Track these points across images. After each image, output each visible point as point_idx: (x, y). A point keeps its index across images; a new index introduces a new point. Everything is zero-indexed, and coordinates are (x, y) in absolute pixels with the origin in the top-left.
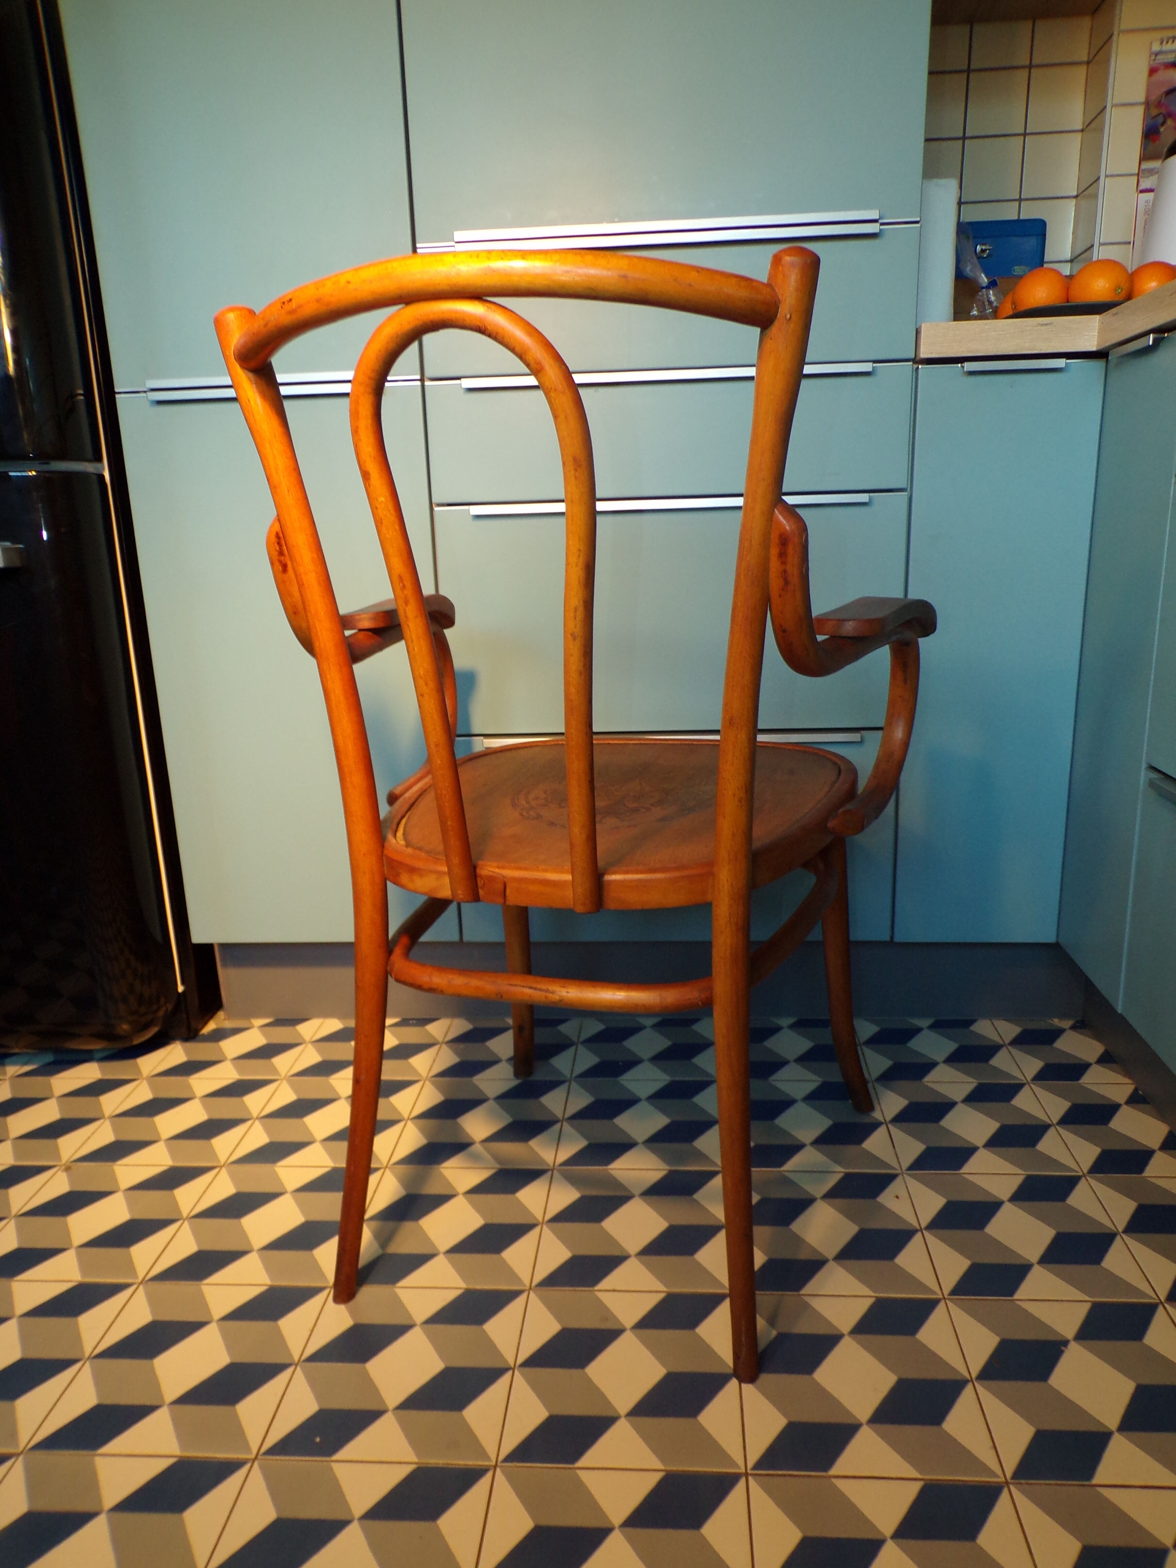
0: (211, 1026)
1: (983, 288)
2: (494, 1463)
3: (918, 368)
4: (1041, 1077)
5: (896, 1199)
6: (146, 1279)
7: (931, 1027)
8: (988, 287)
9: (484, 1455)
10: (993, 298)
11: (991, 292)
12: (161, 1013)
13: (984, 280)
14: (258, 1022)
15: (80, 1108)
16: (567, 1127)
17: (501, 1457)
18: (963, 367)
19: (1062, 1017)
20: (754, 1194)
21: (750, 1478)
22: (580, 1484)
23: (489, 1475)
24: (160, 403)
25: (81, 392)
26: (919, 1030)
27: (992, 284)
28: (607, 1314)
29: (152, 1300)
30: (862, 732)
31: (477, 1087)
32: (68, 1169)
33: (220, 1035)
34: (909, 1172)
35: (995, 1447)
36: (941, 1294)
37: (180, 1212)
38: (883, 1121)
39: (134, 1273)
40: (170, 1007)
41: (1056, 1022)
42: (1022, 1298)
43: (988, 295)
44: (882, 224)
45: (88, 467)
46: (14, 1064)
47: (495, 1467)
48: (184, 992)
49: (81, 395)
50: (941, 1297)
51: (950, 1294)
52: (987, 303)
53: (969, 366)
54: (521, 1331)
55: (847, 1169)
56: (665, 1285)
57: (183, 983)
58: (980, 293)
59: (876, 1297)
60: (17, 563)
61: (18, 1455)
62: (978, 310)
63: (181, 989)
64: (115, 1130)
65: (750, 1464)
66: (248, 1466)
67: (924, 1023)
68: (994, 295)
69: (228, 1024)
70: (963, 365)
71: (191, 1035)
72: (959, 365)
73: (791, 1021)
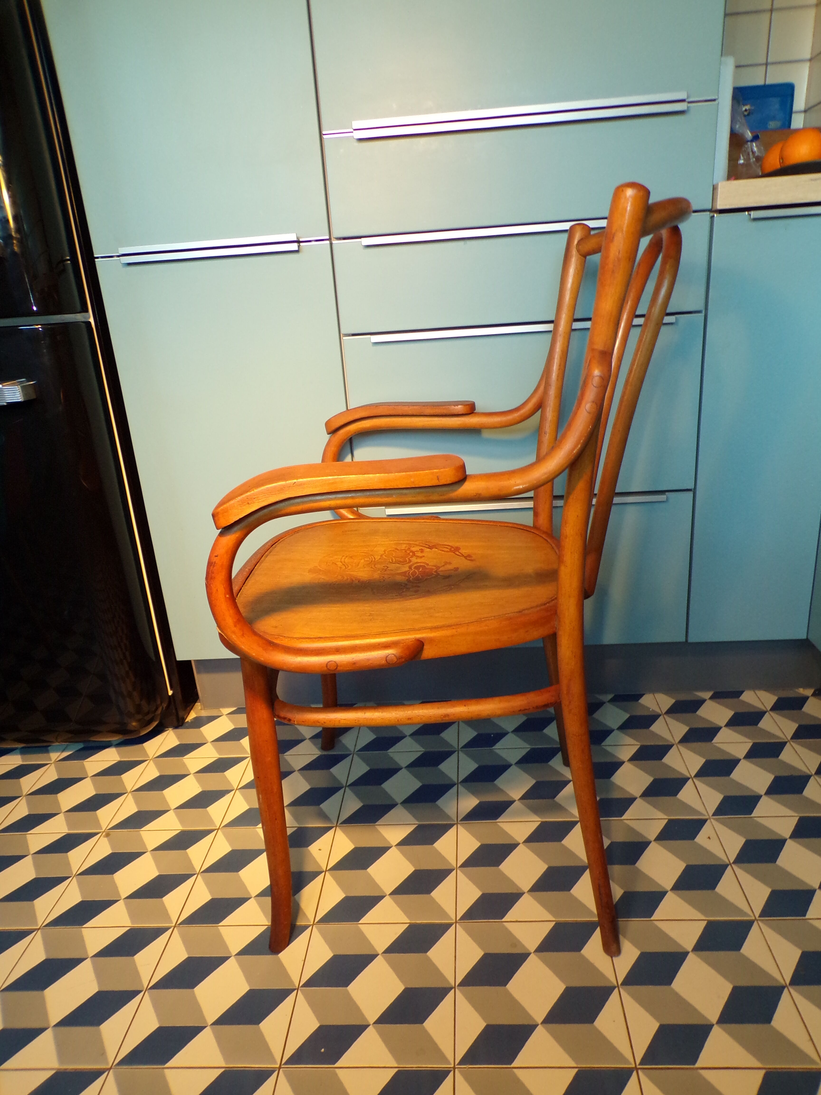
0: (192, 716)
1: (748, 141)
2: (452, 1066)
3: (714, 216)
4: (797, 735)
5: (708, 839)
6: (178, 923)
7: (711, 698)
8: (752, 141)
9: (443, 1058)
10: (755, 149)
11: (754, 145)
12: (159, 711)
13: (749, 135)
14: (226, 711)
15: (109, 784)
16: (461, 789)
17: (457, 1062)
18: (750, 215)
19: (805, 686)
20: (604, 839)
21: (640, 1071)
22: (518, 1081)
23: (451, 1074)
24: (129, 264)
25: (68, 258)
26: (703, 701)
27: (755, 138)
28: (515, 942)
29: (186, 941)
30: (667, 493)
31: (392, 758)
32: (107, 835)
33: (199, 723)
34: (714, 817)
35: (811, 1039)
36: (753, 916)
37: (193, 868)
38: (690, 777)
39: (168, 919)
40: (165, 705)
41: (803, 692)
42: (812, 917)
43: (752, 146)
44: (689, 102)
45: (79, 317)
46: (56, 751)
47: (454, 1068)
48: (173, 694)
49: (68, 260)
50: (754, 918)
51: (760, 916)
52: (751, 153)
53: (754, 214)
54: (455, 957)
55: (669, 816)
56: (554, 916)
57: (171, 688)
58: (746, 146)
59: (708, 920)
60: (33, 396)
61: (109, 1069)
62: (744, 159)
63: (170, 693)
64: (137, 802)
65: (638, 1061)
66: (276, 1073)
67: (706, 695)
68: (757, 146)
69: (204, 713)
70: (750, 213)
71: (179, 723)
72: (747, 213)
73: (610, 696)
